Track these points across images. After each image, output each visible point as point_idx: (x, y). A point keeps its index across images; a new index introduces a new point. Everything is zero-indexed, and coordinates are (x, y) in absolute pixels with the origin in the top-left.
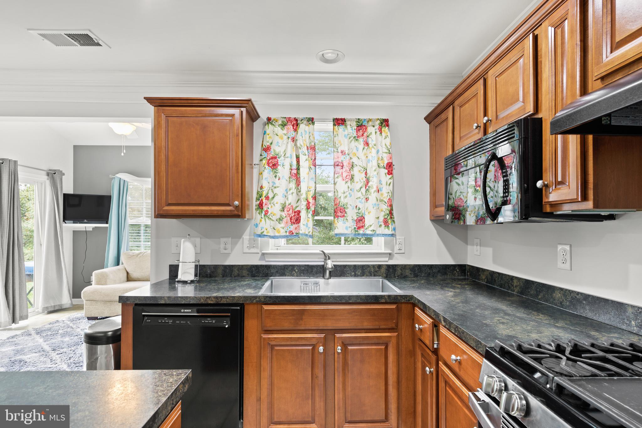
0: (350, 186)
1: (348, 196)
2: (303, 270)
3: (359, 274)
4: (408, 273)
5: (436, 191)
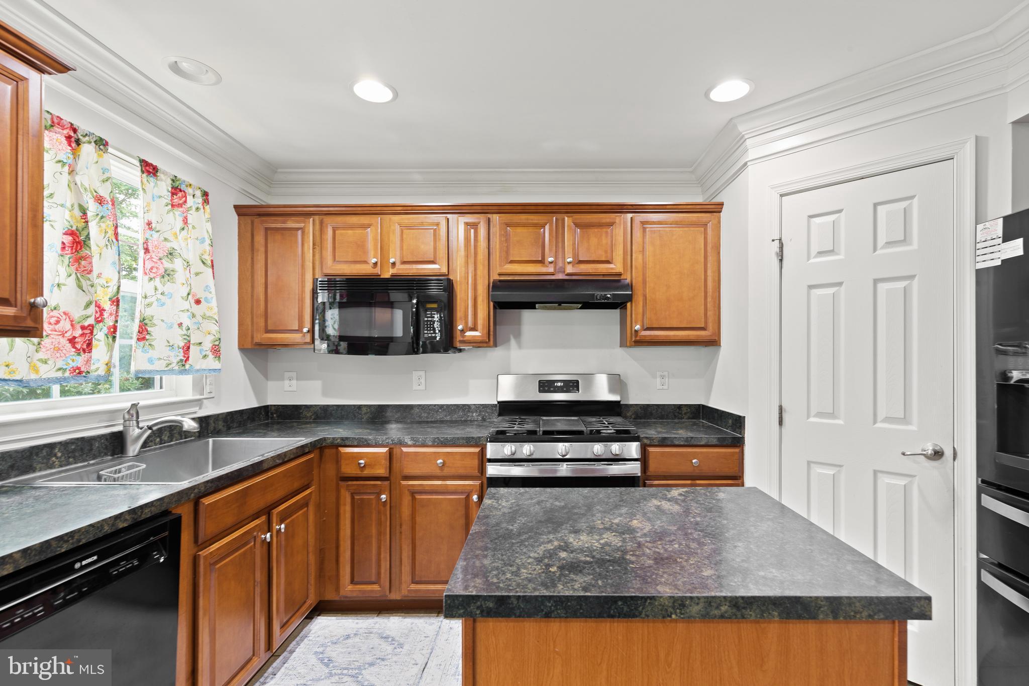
0: (158, 287)
1: (155, 303)
2: (74, 451)
3: (166, 438)
4: (220, 425)
5: (269, 310)
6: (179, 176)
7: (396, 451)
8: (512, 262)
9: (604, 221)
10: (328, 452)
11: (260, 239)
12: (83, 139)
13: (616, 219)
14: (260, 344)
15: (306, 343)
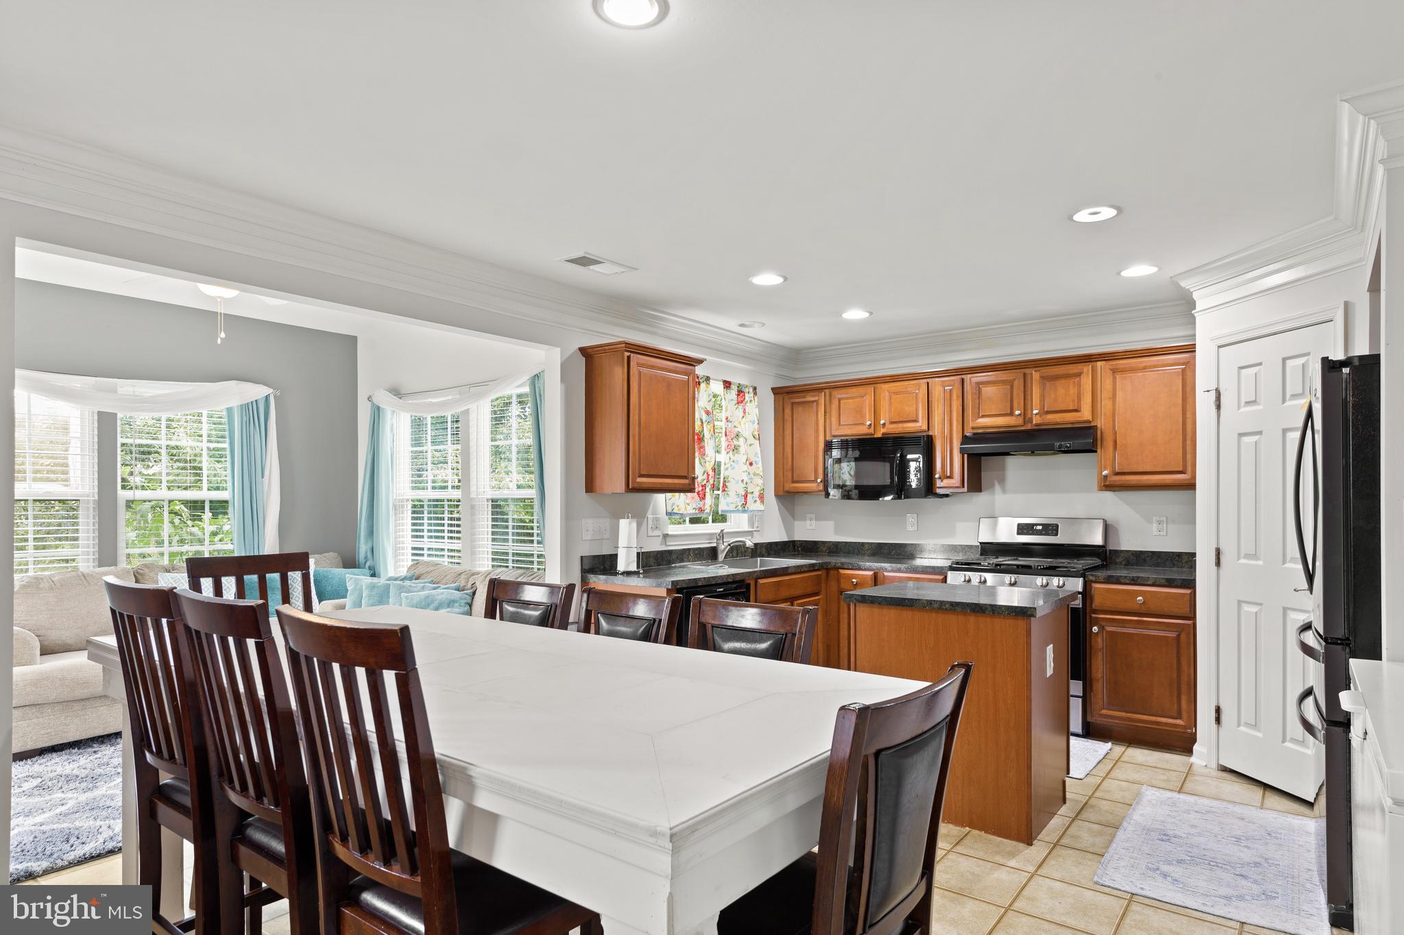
0: (731, 457)
1: (730, 467)
4: (764, 551)
5: (794, 467)
6: (741, 383)
7: (880, 575)
8: (983, 416)
9: (1071, 372)
10: (832, 572)
11: (788, 411)
12: (701, 381)
13: (1083, 369)
14: (788, 492)
15: (820, 491)
